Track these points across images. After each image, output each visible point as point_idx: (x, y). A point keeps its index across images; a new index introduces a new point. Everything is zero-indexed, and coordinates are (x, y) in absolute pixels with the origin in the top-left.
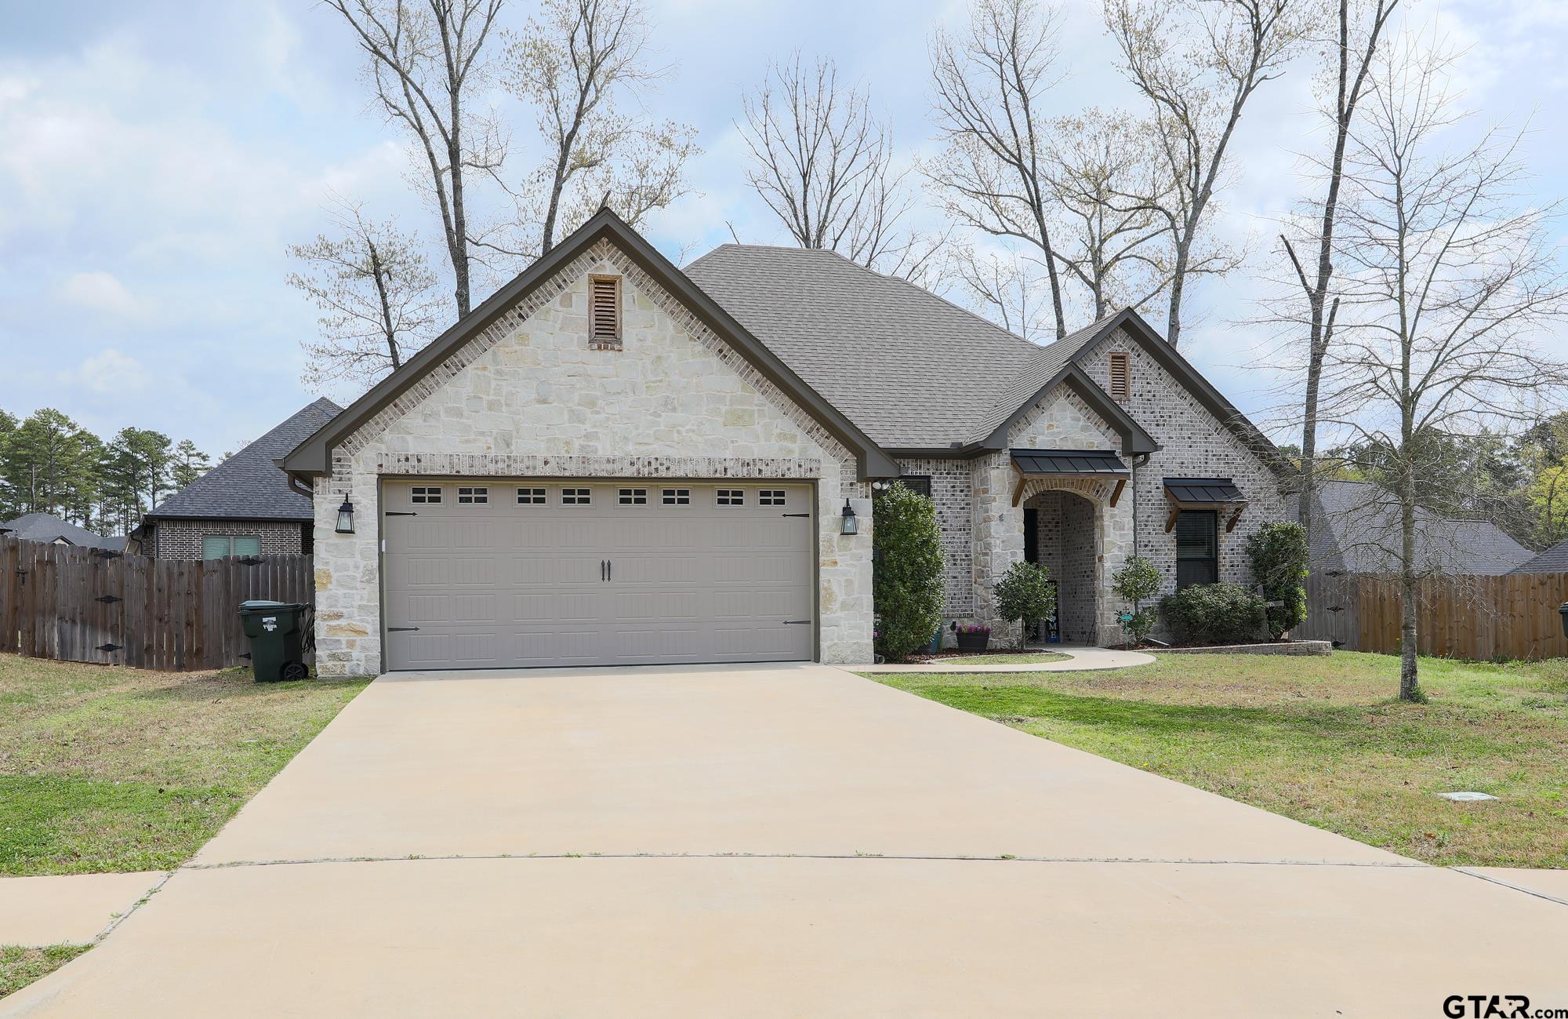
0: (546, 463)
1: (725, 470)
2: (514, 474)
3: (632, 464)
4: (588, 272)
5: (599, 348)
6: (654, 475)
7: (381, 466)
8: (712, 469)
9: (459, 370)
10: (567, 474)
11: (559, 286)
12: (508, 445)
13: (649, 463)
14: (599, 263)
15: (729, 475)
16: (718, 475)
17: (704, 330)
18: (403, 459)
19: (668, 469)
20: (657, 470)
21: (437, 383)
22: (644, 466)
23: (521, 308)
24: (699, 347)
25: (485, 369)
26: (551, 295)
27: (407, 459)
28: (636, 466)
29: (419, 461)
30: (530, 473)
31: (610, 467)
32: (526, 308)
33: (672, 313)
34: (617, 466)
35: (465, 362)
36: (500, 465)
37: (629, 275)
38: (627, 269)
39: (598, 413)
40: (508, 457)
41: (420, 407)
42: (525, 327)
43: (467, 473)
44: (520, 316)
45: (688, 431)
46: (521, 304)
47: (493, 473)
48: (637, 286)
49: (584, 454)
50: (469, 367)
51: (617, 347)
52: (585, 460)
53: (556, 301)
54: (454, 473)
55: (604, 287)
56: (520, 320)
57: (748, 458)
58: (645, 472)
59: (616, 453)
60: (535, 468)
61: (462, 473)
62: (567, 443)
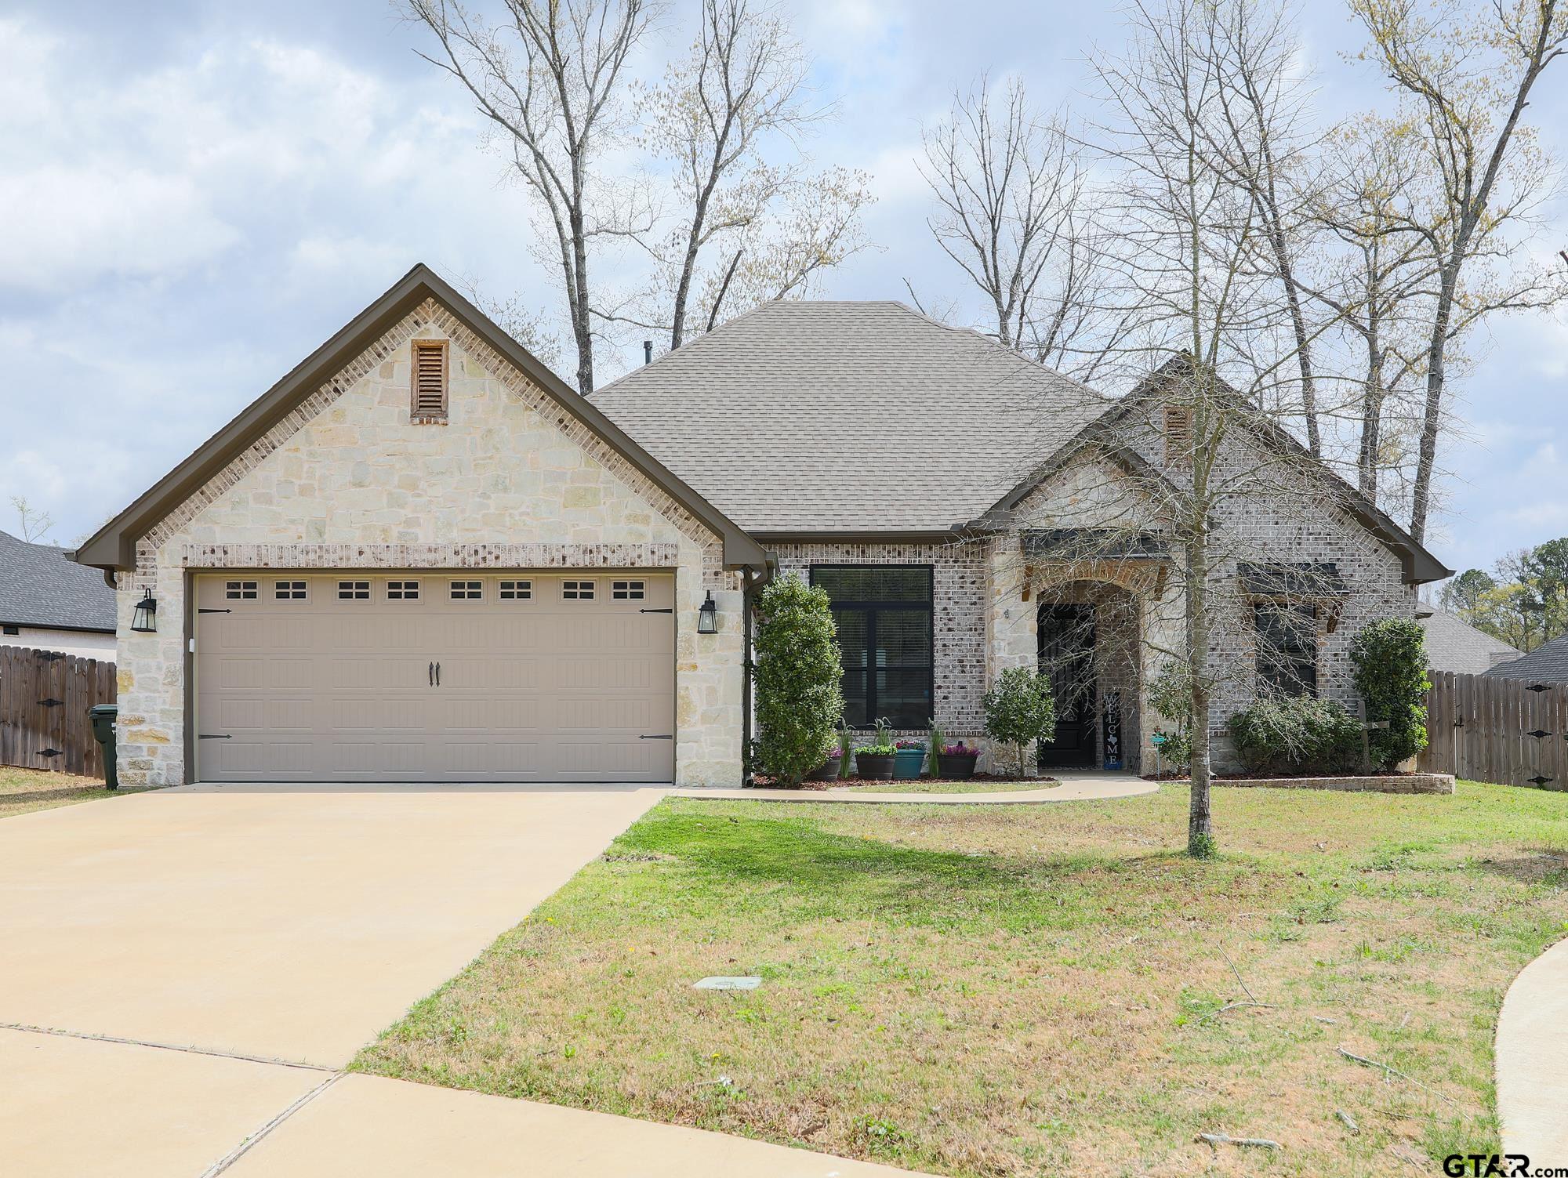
0: (361, 553)
1: (564, 558)
2: (326, 566)
3: (456, 553)
4: (412, 337)
5: (421, 422)
6: (482, 566)
7: (186, 558)
8: (548, 557)
9: (269, 452)
10: (384, 565)
11: (379, 355)
12: (321, 535)
13: (476, 552)
14: (423, 326)
15: (568, 565)
16: (555, 565)
17: (543, 398)
18: (208, 550)
19: (497, 558)
20: (484, 559)
21: (246, 467)
22: (470, 555)
23: (336, 381)
24: (535, 417)
25: (297, 450)
26: (370, 365)
27: (213, 551)
28: (461, 555)
29: (225, 552)
30: (343, 565)
31: (431, 556)
32: (342, 382)
33: (505, 379)
34: (439, 556)
35: (276, 444)
36: (312, 556)
37: (457, 339)
38: (454, 332)
39: (419, 495)
40: (320, 547)
41: (228, 494)
42: (340, 401)
43: (276, 566)
44: (336, 390)
45: (521, 514)
46: (337, 376)
47: (303, 565)
48: (466, 350)
49: (403, 543)
50: (280, 449)
51: (441, 420)
52: (404, 549)
53: (374, 374)
54: (262, 566)
55: (429, 355)
56: (336, 395)
57: (591, 545)
58: (471, 562)
59: (439, 541)
60: (348, 559)
61: (271, 566)
62: (384, 531)
